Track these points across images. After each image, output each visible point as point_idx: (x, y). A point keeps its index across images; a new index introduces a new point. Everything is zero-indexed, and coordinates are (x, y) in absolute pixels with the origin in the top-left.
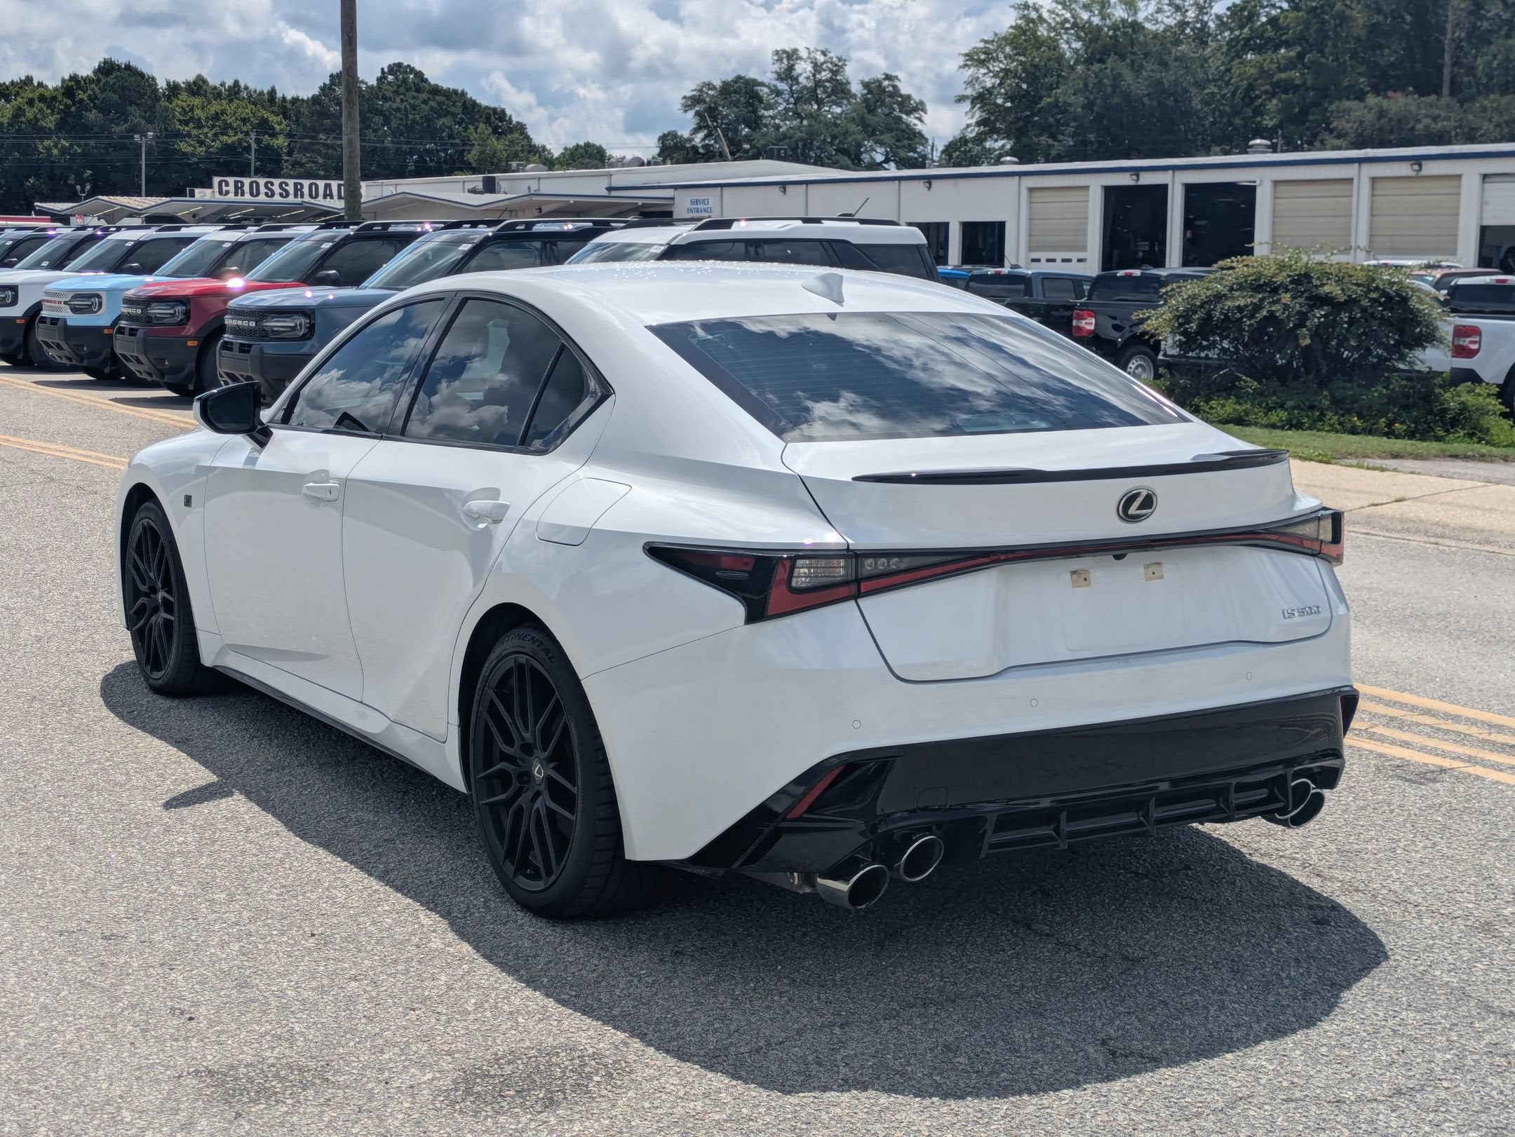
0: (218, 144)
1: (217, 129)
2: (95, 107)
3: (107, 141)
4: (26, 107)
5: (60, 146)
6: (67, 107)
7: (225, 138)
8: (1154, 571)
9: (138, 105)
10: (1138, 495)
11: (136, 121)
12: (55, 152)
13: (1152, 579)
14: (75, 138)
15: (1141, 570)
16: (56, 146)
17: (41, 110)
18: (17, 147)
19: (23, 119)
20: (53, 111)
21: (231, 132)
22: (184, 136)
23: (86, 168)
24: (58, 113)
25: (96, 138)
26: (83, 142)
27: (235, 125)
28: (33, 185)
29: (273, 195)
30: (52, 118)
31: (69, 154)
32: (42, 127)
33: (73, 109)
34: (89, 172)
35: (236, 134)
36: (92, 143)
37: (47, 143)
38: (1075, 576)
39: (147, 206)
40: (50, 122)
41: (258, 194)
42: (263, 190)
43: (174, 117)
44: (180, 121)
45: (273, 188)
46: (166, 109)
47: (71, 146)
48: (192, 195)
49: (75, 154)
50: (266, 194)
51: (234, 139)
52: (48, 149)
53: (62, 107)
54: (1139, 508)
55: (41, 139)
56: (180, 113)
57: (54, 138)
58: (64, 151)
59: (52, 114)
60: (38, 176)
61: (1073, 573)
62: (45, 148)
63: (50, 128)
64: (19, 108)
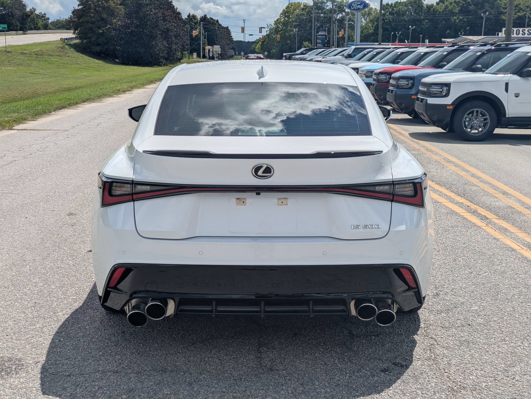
0: (516, 16)
1: (517, 10)
2: (473, 4)
3: (476, 16)
4: (449, 5)
5: (459, 19)
6: (463, 4)
7: (519, 14)
8: (282, 202)
9: (488, 3)
10: (261, 167)
11: (487, 8)
12: (457, 21)
13: (281, 205)
14: (465, 16)
15: (276, 200)
16: (458, 19)
17: (454, 6)
18: (444, 19)
19: (447, 10)
20: (458, 6)
21: (521, 11)
22: (504, 13)
23: (467, 26)
24: (460, 7)
25: (472, 15)
26: (467, 17)
27: (523, 9)
28: (448, 33)
29: (525, 34)
30: (458, 9)
31: (462, 21)
32: (454, 12)
33: (465, 5)
34: (469, 27)
35: (523, 11)
36: (471, 17)
37: (454, 18)
38: (238, 201)
39: (478, 39)
40: (457, 10)
41: (519, 34)
42: (521, 32)
43: (501, 6)
44: (503, 8)
45: (525, 32)
46: (498, 4)
47: (463, 18)
48: (498, 35)
49: (464, 21)
50: (522, 34)
51: (523, 14)
52: (455, 20)
53: (461, 5)
54: (263, 173)
55: (453, 16)
56: (504, 5)
57: (457, 16)
58: (460, 20)
59: (458, 7)
60: (450, 30)
61: (238, 199)
62: (454, 20)
63: (456, 13)
64: (447, 6)
